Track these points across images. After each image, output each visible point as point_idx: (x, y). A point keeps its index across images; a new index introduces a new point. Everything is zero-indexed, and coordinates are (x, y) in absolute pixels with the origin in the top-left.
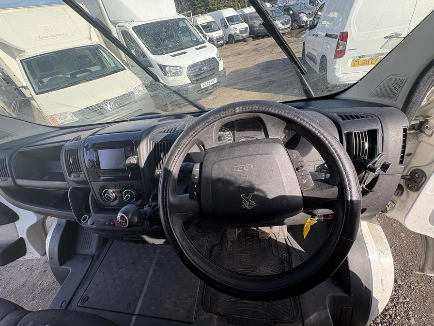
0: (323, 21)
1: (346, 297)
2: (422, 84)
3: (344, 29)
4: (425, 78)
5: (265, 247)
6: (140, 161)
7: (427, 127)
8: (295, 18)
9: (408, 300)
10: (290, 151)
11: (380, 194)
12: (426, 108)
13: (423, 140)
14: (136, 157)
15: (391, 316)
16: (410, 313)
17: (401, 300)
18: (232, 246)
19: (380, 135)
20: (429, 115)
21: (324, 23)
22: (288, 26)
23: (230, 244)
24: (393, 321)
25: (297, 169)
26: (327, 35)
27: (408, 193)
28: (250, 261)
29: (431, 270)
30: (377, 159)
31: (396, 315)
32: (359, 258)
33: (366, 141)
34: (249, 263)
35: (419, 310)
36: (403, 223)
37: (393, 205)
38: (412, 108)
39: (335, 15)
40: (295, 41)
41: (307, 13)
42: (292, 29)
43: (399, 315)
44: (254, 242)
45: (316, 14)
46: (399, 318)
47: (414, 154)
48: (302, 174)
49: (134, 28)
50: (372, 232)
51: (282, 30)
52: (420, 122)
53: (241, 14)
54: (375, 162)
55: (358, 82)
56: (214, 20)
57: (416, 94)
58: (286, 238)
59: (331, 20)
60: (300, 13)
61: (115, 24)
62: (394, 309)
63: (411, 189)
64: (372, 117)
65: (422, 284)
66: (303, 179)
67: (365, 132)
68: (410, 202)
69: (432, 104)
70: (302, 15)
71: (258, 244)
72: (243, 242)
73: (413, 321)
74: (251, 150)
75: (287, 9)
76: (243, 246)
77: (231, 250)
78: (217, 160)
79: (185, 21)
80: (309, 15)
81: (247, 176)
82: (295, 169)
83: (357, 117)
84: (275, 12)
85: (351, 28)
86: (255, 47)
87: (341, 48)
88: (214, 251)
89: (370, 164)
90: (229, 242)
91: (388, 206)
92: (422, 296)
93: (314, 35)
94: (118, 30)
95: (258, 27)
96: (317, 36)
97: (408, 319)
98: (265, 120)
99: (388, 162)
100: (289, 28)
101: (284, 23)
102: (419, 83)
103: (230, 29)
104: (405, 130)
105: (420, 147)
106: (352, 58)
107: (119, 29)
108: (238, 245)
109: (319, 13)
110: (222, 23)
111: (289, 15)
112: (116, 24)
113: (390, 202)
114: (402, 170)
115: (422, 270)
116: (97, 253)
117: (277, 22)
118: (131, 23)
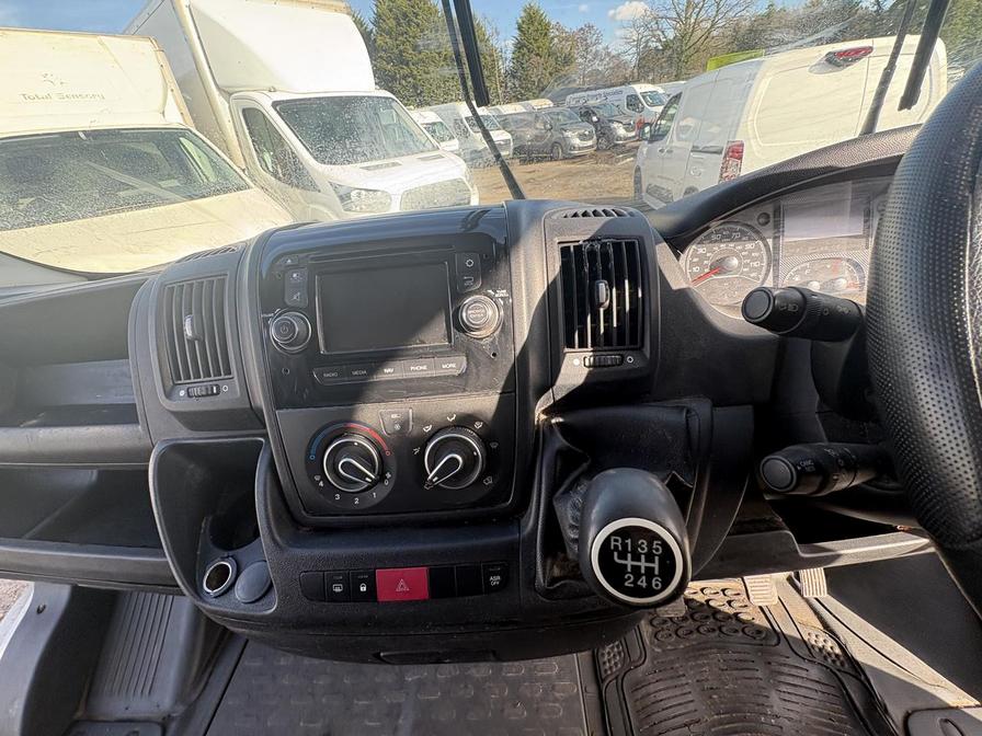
3: (734, 137)
8: (603, 131)
14: (503, 293)
22: (590, 143)
26: (695, 149)
40: (609, 170)
41: (624, 122)
42: (598, 149)
49: (275, 104)
51: (580, 149)
53: (494, 113)
56: (440, 120)
60: (612, 121)
61: (227, 93)
70: (615, 125)
75: (586, 114)
79: (394, 103)
80: (628, 127)
84: (564, 115)
86: (529, 176)
94: (234, 108)
95: (532, 141)
96: (670, 151)
100: (592, 146)
101: (583, 137)
103: (475, 141)
107: (237, 104)
110: (456, 127)
111: (591, 122)
112: (230, 94)
116: (181, 709)
117: (569, 134)
118: (269, 94)
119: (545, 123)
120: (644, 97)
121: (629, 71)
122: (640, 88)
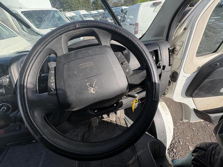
0: (128, 19)
1: (156, 140)
2: (172, 27)
3: (136, 22)
4: (173, 23)
5: (114, 126)
6: (11, 79)
7: (175, 51)
9: (178, 134)
10: (116, 53)
11: (163, 83)
12: (174, 41)
13: (175, 57)
14: (8, 76)
15: (173, 144)
16: (180, 140)
17: (176, 135)
18: (96, 130)
19: (159, 52)
20: (175, 45)
21: (128, 20)
22: (113, 21)
23: (94, 129)
24: (174, 146)
25: (122, 64)
26: (130, 24)
27: (172, 84)
28: (107, 136)
29: (185, 119)
30: (160, 62)
31: (175, 143)
32: (159, 119)
33: (154, 56)
34: (107, 137)
35: (183, 137)
36: (172, 99)
37: (167, 90)
38: (169, 39)
39: (131, 17)
41: (120, 16)
43: (176, 142)
44: (108, 124)
45: (124, 16)
46: (176, 143)
47: (172, 64)
48: (125, 66)
49: (22, 12)
50: (162, 105)
52: (173, 48)
53: (90, 13)
54: (160, 64)
55: (146, 33)
56: (76, 15)
57: (171, 32)
58: (124, 118)
59: (131, 19)
60: (118, 16)
62: (174, 140)
63: (173, 81)
64: (155, 44)
65: (181, 126)
66: (126, 69)
67: (152, 51)
68: (174, 87)
69: (176, 39)
70: (118, 17)
71: (111, 125)
72: (102, 126)
73: (181, 143)
74: (90, 52)
76: (102, 128)
77: (96, 132)
78: (66, 62)
79: (58, 12)
81: (89, 70)
82: (121, 63)
83: (148, 45)
85: (139, 21)
87: (136, 30)
88: (85, 136)
89: (158, 65)
90: (94, 128)
91: (166, 91)
92: (182, 131)
93: (125, 24)
96: (126, 24)
97: (180, 143)
98: (98, 33)
99: (164, 65)
101: (111, 20)
102: (171, 26)
104: (169, 49)
105: (174, 61)
106: (141, 34)
108: (100, 129)
109: (125, 16)
110: (80, 17)
113: (166, 90)
114: (170, 69)
115: (182, 120)
117: (108, 19)
118: (20, 9)
119: (102, 16)
120: (125, 10)
121: (122, 3)
122: (124, 7)
